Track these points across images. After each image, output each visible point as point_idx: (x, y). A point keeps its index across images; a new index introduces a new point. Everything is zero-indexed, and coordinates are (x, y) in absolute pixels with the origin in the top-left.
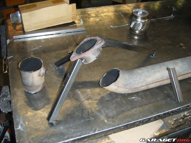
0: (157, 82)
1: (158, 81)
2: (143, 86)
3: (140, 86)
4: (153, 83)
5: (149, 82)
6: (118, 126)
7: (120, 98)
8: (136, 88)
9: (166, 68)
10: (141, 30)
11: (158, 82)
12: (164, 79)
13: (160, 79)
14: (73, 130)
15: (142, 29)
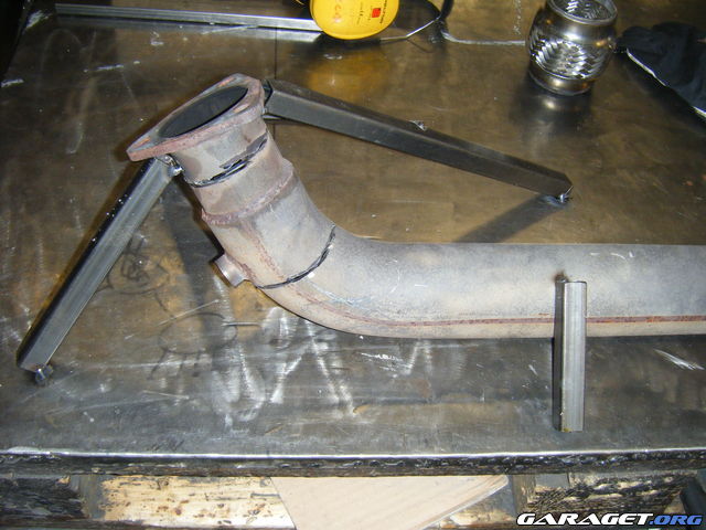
0: (492, 321)
1: (500, 317)
2: (425, 324)
3: (409, 320)
4: (471, 322)
5: (456, 313)
6: (264, 456)
7: (329, 342)
8: (392, 324)
9: (552, 270)
10: (579, 77)
11: (501, 322)
12: (529, 317)
13: (510, 314)
14: (92, 420)
15: (586, 73)
